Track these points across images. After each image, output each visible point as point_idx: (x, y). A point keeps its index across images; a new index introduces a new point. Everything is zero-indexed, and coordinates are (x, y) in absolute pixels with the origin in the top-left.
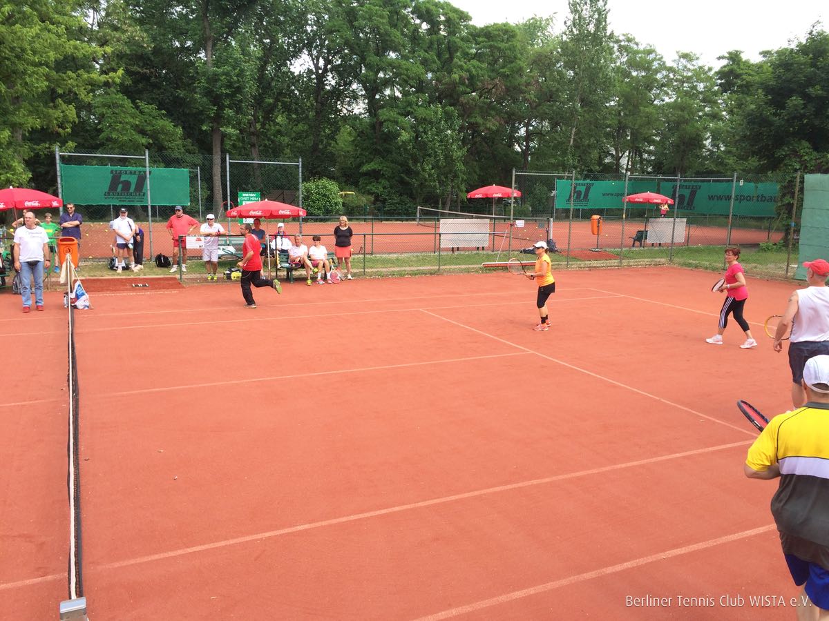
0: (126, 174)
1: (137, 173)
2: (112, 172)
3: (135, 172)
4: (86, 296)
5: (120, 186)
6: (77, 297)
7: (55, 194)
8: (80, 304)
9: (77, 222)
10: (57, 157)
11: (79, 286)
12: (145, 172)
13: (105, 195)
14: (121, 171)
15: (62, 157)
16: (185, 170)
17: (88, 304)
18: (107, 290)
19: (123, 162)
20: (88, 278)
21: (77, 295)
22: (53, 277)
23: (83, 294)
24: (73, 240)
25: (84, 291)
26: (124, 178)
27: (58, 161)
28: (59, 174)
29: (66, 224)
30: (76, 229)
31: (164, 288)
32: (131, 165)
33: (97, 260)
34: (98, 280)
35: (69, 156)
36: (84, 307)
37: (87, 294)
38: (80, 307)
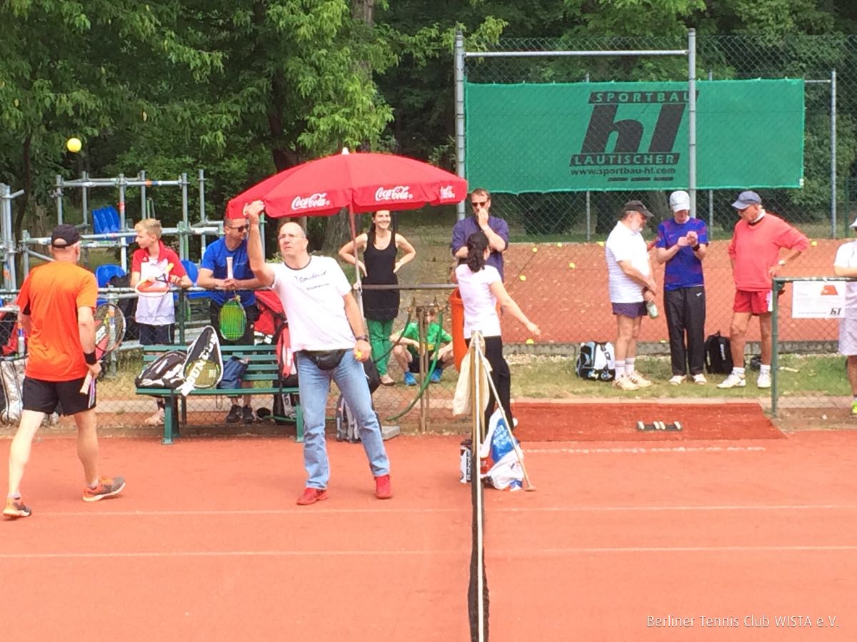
0: (630, 101)
1: (661, 97)
2: (593, 97)
3: (655, 94)
4: (517, 454)
5: (614, 136)
6: (495, 456)
7: (448, 164)
8: (501, 474)
10: (460, 64)
11: (500, 422)
12: (683, 95)
13: (573, 163)
14: (617, 94)
15: (470, 62)
16: (795, 82)
17: (520, 476)
18: (572, 437)
19: (626, 67)
21: (493, 448)
22: (435, 397)
23: (509, 448)
25: (512, 439)
26: (624, 113)
27: (460, 75)
28: (460, 109)
31: (727, 435)
32: (646, 77)
33: (547, 349)
34: (548, 407)
35: (487, 58)
36: (511, 485)
37: (517, 447)
38: (500, 484)
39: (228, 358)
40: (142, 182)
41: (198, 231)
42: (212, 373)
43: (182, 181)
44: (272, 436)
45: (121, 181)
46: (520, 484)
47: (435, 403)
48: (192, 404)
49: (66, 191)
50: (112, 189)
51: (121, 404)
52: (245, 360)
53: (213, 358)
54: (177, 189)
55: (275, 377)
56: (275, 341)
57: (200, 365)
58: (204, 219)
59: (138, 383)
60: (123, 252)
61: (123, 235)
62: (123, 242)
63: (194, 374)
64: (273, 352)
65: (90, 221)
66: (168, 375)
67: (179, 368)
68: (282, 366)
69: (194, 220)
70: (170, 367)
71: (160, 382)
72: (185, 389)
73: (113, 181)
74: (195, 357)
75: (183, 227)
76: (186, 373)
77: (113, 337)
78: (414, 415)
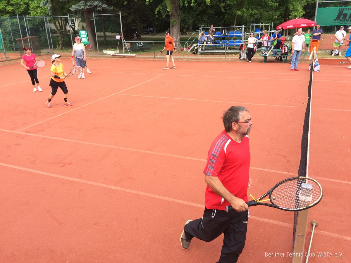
0: (346, 10)
3: (350, 9)
4: (319, 66)
5: (342, 16)
6: (315, 66)
9: (320, 33)
10: (317, 4)
11: (317, 61)
13: (334, 21)
14: (344, 9)
15: (319, 4)
17: (319, 69)
18: (328, 64)
20: (320, 58)
22: (306, 57)
23: (318, 65)
24: (317, 41)
25: (318, 64)
26: (345, 12)
28: (316, 11)
29: (315, 34)
30: (319, 36)
35: (322, 3)
36: (317, 71)
37: (319, 65)
38: (315, 71)
39: (274, 51)
40: (263, 24)
41: (271, 32)
42: (271, 53)
43: (270, 24)
44: (280, 62)
45: (260, 24)
46: (319, 71)
47: (306, 58)
48: (268, 58)
49: (252, 26)
50: (259, 26)
51: (257, 57)
52: (277, 51)
53: (272, 51)
54: (268, 26)
55: (281, 54)
56: (281, 48)
57: (270, 52)
58: (272, 30)
59: (260, 54)
60: (260, 35)
61: (260, 32)
62: (260, 34)
63: (269, 53)
64: (281, 50)
65: (255, 31)
66: (265, 53)
67: (266, 52)
68: (282, 52)
69: (271, 30)
70: (265, 52)
71: (263, 54)
72: (267, 55)
73: (259, 24)
74: (269, 51)
75: (269, 31)
76: (267, 53)
77: (257, 48)
78: (302, 60)
